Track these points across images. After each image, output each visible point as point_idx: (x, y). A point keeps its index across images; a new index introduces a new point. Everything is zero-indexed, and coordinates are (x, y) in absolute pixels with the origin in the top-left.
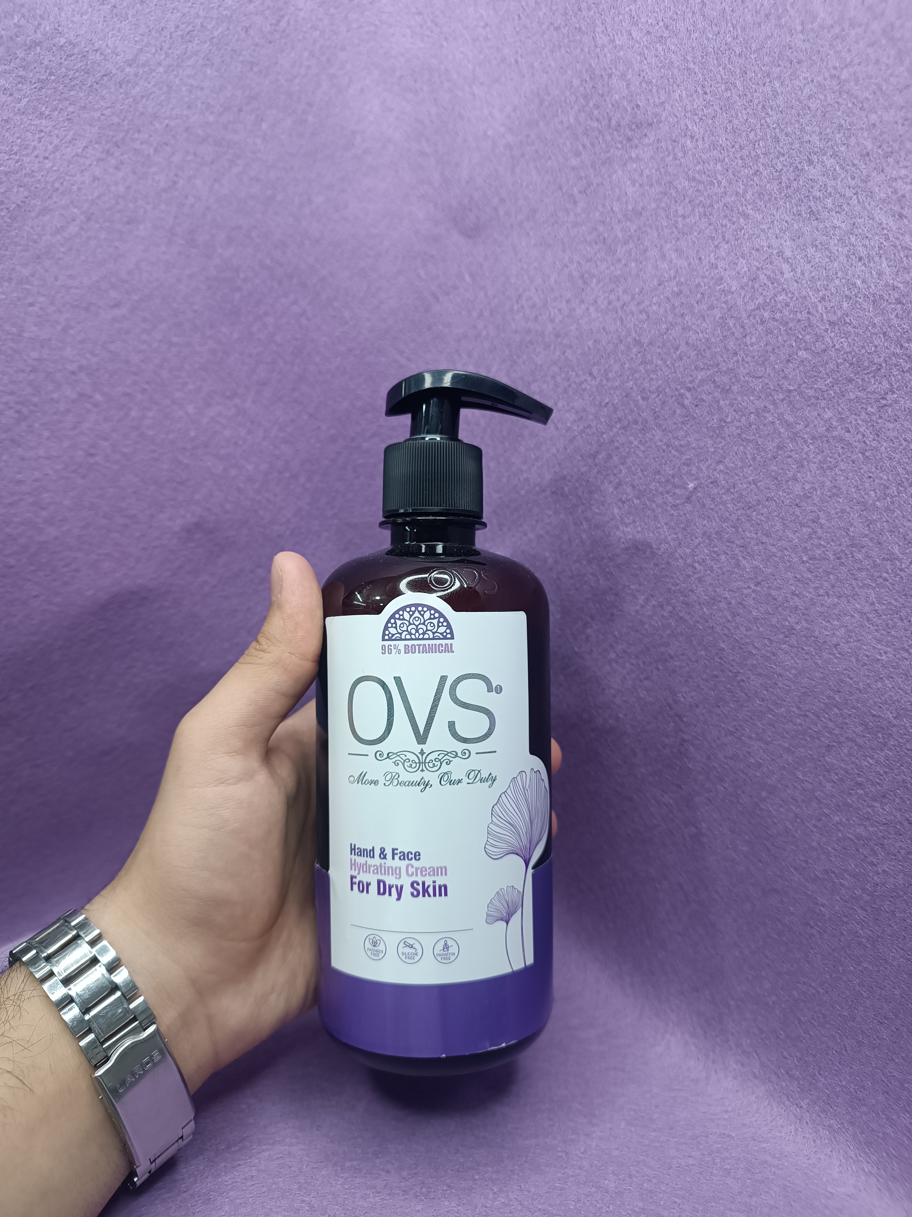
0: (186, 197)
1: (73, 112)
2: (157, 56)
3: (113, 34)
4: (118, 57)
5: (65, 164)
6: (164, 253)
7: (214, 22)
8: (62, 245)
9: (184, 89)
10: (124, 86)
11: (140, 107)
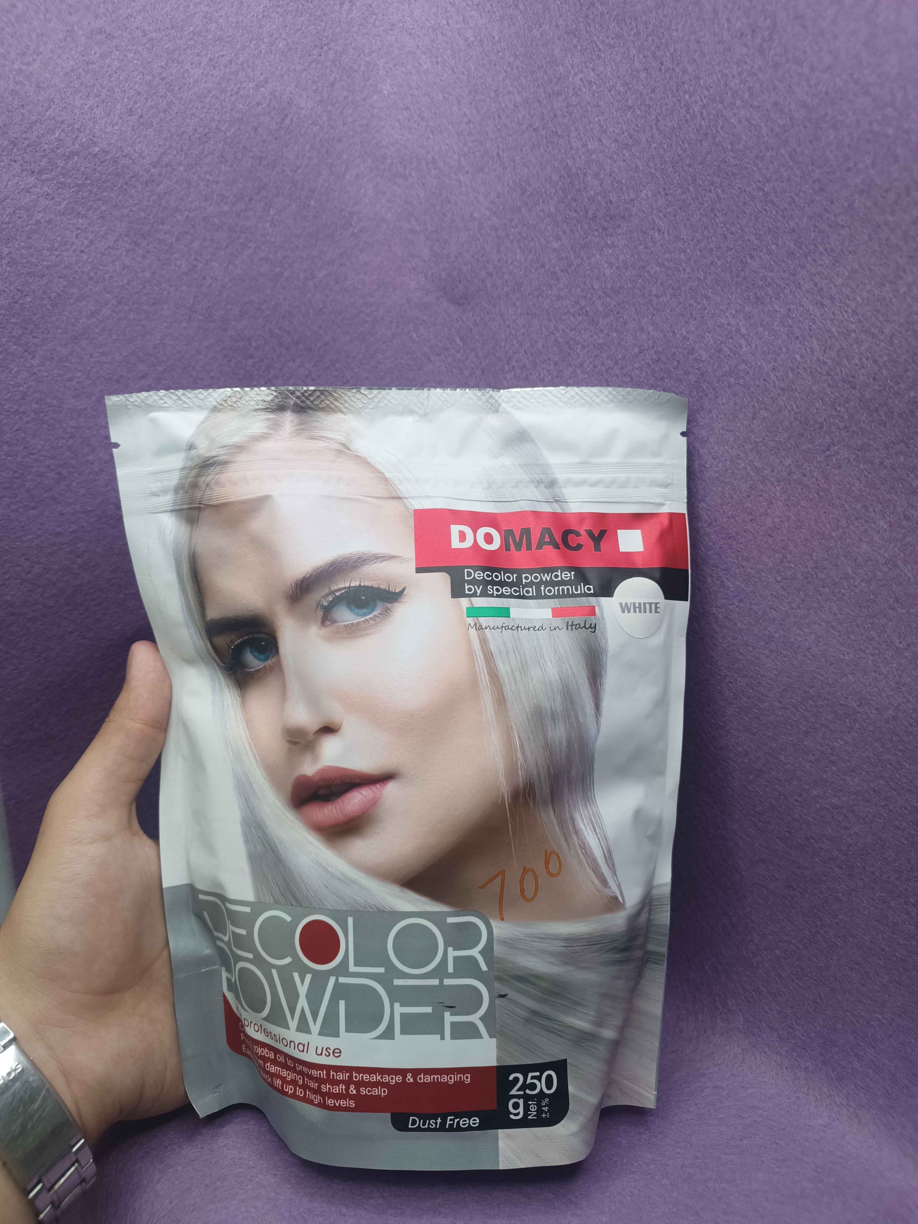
0: (204, 278)
1: (106, 211)
2: (178, 157)
3: (140, 141)
4: (145, 161)
5: (99, 255)
6: (185, 328)
7: (227, 125)
8: (97, 327)
9: (202, 184)
10: (149, 185)
11: (163, 202)
